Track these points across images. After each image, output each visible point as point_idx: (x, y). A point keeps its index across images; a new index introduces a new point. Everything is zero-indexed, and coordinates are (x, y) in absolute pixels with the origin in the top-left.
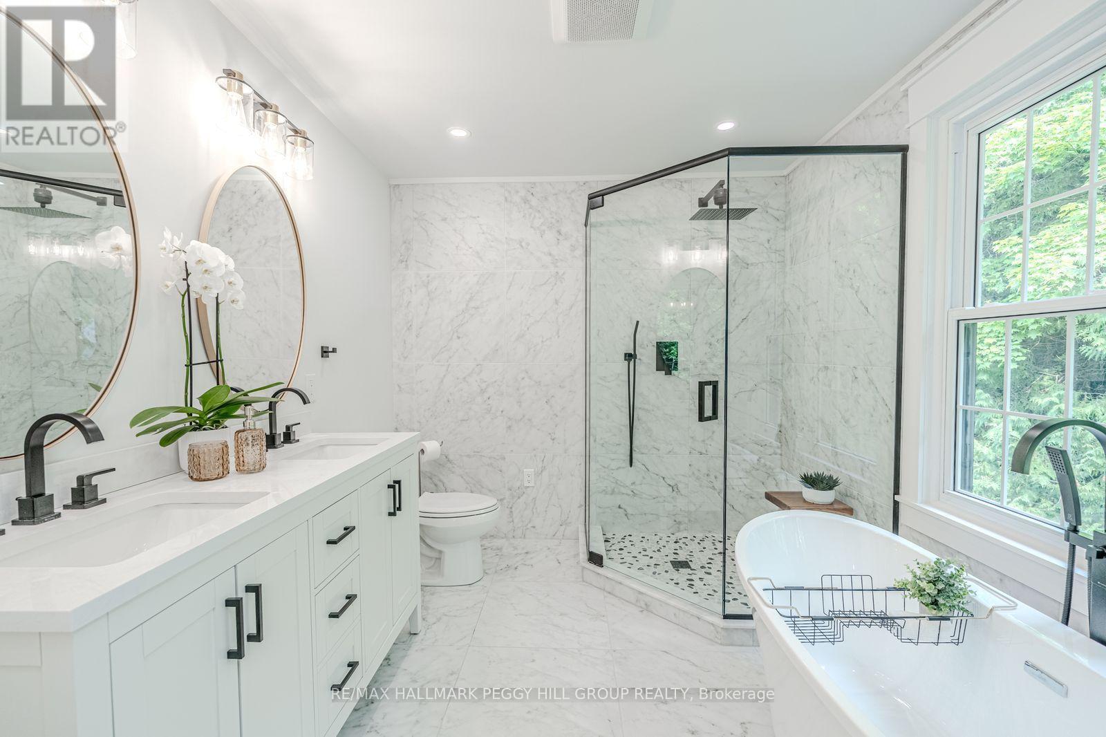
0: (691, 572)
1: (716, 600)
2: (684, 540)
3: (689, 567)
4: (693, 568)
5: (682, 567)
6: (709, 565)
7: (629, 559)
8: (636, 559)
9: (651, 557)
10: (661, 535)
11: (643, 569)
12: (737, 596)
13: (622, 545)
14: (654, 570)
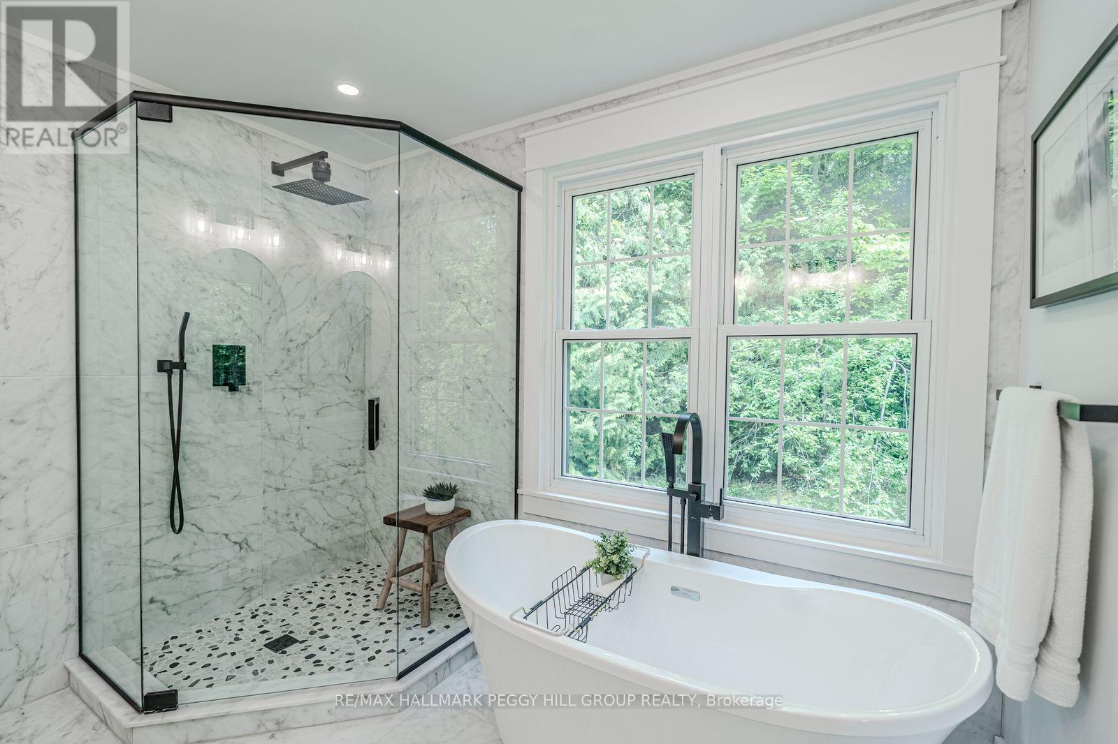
0: (303, 646)
1: (362, 664)
2: (262, 610)
3: (295, 641)
4: (300, 640)
5: (286, 646)
6: (318, 627)
7: (199, 673)
8: (212, 667)
9: (233, 654)
10: (226, 616)
11: (233, 677)
12: (377, 647)
13: (171, 658)
14: (252, 669)
